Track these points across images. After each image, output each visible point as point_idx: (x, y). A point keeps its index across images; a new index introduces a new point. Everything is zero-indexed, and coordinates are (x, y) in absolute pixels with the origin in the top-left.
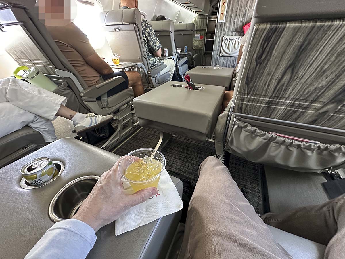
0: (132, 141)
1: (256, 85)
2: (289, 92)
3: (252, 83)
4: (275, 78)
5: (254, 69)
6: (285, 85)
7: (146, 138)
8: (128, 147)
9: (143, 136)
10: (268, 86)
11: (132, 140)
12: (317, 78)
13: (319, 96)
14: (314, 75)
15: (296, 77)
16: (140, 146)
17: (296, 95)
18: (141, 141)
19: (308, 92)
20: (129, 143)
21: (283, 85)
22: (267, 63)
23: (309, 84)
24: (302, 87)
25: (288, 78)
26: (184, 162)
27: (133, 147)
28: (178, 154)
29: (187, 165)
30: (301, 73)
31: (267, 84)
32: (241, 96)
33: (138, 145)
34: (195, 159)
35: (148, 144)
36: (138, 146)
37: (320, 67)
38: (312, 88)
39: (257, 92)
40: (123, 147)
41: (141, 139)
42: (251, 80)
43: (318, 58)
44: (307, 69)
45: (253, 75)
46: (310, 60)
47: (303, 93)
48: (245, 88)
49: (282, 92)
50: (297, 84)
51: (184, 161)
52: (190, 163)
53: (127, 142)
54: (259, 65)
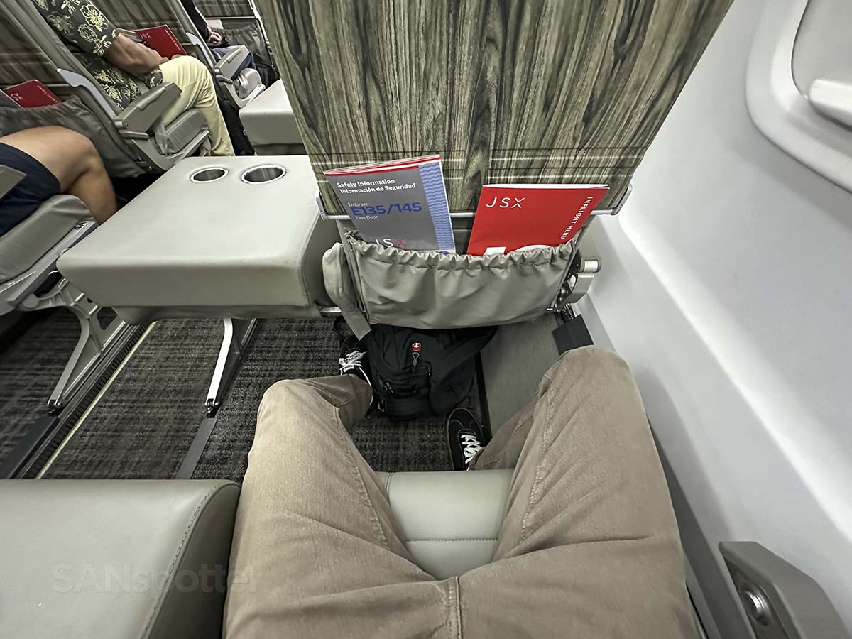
0: (150, 349)
1: (331, 128)
2: (398, 136)
3: (320, 121)
4: (356, 104)
5: (303, 80)
6: (382, 118)
7: (190, 328)
8: (142, 370)
9: (183, 325)
10: (355, 127)
11: (147, 347)
12: (423, 93)
13: (449, 139)
14: (414, 86)
15: (390, 97)
16: (179, 356)
17: (413, 142)
18: (180, 343)
19: (428, 131)
20: (142, 358)
21: (379, 120)
22: (319, 62)
23: (418, 110)
24: (413, 121)
25: (378, 101)
26: (309, 363)
27: (161, 367)
28: (288, 348)
29: (318, 367)
30: (393, 87)
31: (350, 121)
32: (320, 164)
33: (172, 356)
34: (333, 347)
35: (203, 345)
36: (174, 358)
37: (414, 66)
38: (429, 120)
39: (342, 147)
40: (127, 376)
41: (177, 337)
42: (315, 115)
43: (399, 44)
44: (396, 73)
45: (310, 100)
46: (389, 49)
47: (422, 134)
48: (316, 141)
49: (387, 139)
50: (401, 115)
51: (306, 360)
52: (323, 360)
53: (136, 357)
54: (306, 69)
